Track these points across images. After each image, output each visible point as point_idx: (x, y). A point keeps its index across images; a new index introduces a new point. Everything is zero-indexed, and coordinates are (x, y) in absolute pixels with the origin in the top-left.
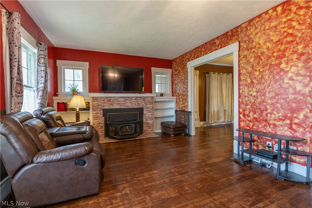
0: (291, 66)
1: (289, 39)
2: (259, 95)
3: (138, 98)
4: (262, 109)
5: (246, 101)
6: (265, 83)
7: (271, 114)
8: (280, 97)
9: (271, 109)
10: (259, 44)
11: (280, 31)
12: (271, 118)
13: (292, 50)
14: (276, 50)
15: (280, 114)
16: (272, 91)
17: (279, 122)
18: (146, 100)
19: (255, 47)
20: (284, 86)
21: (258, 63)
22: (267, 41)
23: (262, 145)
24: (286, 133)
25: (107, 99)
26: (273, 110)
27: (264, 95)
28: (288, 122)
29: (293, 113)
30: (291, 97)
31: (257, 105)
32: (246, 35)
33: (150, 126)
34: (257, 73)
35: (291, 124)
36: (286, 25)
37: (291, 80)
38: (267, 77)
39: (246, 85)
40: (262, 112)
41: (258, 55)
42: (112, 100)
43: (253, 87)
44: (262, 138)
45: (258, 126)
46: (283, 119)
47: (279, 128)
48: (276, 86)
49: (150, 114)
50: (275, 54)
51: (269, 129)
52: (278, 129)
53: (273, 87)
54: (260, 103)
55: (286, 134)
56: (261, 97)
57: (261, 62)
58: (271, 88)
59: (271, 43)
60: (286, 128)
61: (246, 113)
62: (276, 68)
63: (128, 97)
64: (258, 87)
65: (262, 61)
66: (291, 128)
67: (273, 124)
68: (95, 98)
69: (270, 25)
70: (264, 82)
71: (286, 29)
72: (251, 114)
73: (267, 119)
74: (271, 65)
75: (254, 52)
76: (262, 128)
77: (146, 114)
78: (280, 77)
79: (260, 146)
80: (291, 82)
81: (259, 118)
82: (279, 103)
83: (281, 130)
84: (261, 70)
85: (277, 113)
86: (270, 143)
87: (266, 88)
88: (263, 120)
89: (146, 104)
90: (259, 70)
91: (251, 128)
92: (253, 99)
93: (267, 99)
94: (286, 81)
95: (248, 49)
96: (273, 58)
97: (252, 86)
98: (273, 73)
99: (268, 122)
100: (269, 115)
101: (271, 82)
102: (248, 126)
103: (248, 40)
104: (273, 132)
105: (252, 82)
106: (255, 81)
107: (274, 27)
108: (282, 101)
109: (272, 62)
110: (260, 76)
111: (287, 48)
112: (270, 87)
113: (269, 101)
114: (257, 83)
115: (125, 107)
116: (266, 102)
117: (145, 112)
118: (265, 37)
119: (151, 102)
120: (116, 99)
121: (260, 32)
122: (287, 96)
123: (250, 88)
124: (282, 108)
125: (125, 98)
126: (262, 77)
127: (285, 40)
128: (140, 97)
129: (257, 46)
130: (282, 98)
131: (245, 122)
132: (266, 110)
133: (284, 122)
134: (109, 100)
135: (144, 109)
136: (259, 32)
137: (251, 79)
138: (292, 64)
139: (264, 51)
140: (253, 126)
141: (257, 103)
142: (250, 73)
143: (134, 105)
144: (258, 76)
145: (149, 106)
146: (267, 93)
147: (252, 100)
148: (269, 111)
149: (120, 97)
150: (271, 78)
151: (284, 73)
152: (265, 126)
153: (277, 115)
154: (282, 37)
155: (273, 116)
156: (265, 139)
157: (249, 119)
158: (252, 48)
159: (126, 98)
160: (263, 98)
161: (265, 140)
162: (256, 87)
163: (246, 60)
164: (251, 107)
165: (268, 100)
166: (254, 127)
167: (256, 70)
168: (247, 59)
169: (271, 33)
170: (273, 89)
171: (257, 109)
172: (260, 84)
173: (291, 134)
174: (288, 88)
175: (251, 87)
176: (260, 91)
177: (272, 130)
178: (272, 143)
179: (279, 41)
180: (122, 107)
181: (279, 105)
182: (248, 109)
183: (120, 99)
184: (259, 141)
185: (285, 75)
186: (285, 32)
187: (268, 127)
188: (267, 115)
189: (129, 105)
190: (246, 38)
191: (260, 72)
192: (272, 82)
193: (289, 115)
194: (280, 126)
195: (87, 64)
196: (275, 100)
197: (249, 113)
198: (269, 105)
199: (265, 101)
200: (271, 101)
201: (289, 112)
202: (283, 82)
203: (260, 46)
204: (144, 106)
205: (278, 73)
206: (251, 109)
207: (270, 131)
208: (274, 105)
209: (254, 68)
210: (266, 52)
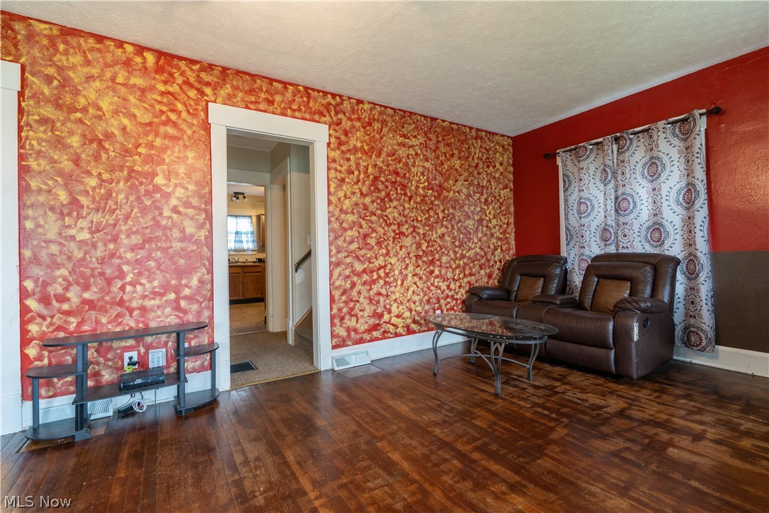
0: (176, 185)
1: (171, 130)
2: (99, 239)
4: (107, 276)
5: (53, 255)
6: (116, 209)
7: (133, 284)
8: (154, 246)
9: (134, 274)
10: (100, 109)
11: (152, 106)
12: (135, 295)
13: (176, 154)
14: (145, 141)
15: (156, 283)
16: (137, 232)
17: (154, 299)
19: (84, 110)
20: (164, 222)
21: (97, 157)
22: (122, 112)
23: (110, 367)
24: (168, 320)
26: (140, 274)
27: (115, 239)
28: (172, 296)
29: (180, 278)
30: (177, 245)
31: (92, 266)
32: (51, 60)
34: (93, 182)
35: (177, 300)
36: (165, 100)
37: (176, 213)
38: (121, 196)
39: (52, 209)
40: (109, 282)
41: (96, 135)
43: (79, 216)
44: (110, 349)
45: (98, 322)
46: (162, 291)
47: (153, 314)
48: (146, 221)
50: (142, 150)
51: (130, 322)
52: (151, 317)
53: (139, 223)
54: (102, 261)
55: (169, 322)
56: (105, 245)
57: (104, 156)
58: (133, 225)
59: (130, 120)
60: (168, 310)
61: (52, 293)
62: (144, 181)
64: (96, 218)
65: (108, 153)
66: (177, 308)
67: (139, 308)
69: (128, 78)
70: (114, 207)
71: (164, 109)
72: (74, 295)
73: (125, 297)
74: (131, 170)
75: (80, 121)
76: (108, 323)
78: (153, 202)
79: (103, 372)
80: (175, 216)
81: (99, 300)
82: (153, 258)
83: (159, 317)
84: (106, 176)
85: (150, 282)
86: (134, 355)
87: (121, 222)
88: (113, 303)
90: (100, 174)
91: (71, 333)
92: (80, 249)
93: (122, 250)
94: (167, 213)
95: (58, 106)
96: (137, 157)
97: (75, 214)
98: (138, 191)
99: (127, 304)
100: (128, 288)
101: (132, 211)
102: (59, 328)
103: (59, 78)
104: (141, 325)
105: (74, 202)
106: (84, 200)
107: (139, 88)
108: (159, 253)
109: (135, 164)
110: (103, 191)
111: (167, 147)
112: (130, 222)
113: (129, 255)
114: (92, 206)
116: (120, 257)
118: (116, 98)
121: (100, 77)
122: (169, 245)
123: (67, 218)
124: (159, 269)
126: (109, 195)
127: (162, 129)
129: (91, 111)
130: (158, 249)
131: (49, 320)
132: (122, 275)
133: (165, 298)
136: (97, 77)
137: (70, 193)
138: (177, 182)
139: (113, 133)
140: (80, 324)
141: (94, 260)
142: (68, 178)
144: (94, 189)
146: (123, 236)
147: (76, 252)
148: (128, 279)
150: (132, 202)
151: (161, 196)
152: (118, 315)
153: (148, 286)
154: (156, 120)
155: (139, 288)
156: (119, 348)
157: (65, 307)
158: (72, 109)
160: (111, 246)
161: (119, 351)
162: (89, 217)
163: (49, 133)
164: (72, 272)
165: (125, 252)
166: (86, 328)
167: (89, 173)
168: (57, 133)
169: (131, 98)
170: (137, 227)
171: (92, 275)
172: (103, 212)
173: (177, 321)
174: (170, 229)
175: (69, 214)
176: (103, 229)
177: (137, 322)
178: (139, 351)
179: (150, 124)
181: (152, 264)
182: (60, 280)
184: (101, 360)
185: (163, 201)
186: (162, 112)
187: (128, 317)
188: (123, 288)
190: (51, 71)
191: (103, 181)
192: (135, 210)
193: (173, 282)
194: (156, 309)
196: (142, 253)
197: (66, 289)
198: (128, 263)
199: (118, 254)
200: (133, 254)
201: (174, 276)
202: (161, 214)
203: (101, 113)
205: (147, 193)
206: (70, 279)
207: (132, 324)
208: (140, 264)
209: (83, 164)
210: (120, 138)
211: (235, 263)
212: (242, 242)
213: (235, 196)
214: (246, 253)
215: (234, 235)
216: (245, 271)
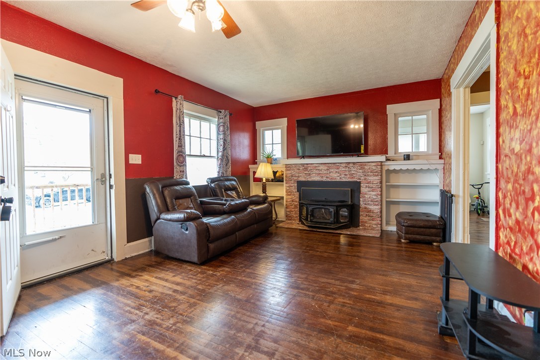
2: (523, 149)
3: (351, 165)
18: (366, 167)
25: (303, 166)
33: (373, 216)
34: (521, 83)
39: (507, 123)
40: (527, 202)
41: (523, 25)
42: (309, 168)
43: (516, 127)
49: (374, 193)
57: (526, 45)
63: (334, 163)
64: (522, 125)
65: (528, 41)
70: (531, 107)
77: (366, 194)
84: (527, 71)
87: (534, 126)
89: (365, 176)
90: (524, 71)
97: (515, 124)
105: (515, 112)
106: (518, 107)
110: (526, 90)
114: (521, 112)
115: (329, 180)
117: (363, 190)
119: (376, 172)
120: (316, 167)
123: (512, 131)
125: (328, 165)
126: (528, 94)
128: (354, 163)
132: (533, 196)
134: (306, 169)
135: (362, 185)
139: (531, 10)
142: (512, 86)
143: (343, 176)
144: (522, 90)
145: (371, 178)
148: (536, 203)
149: (322, 163)
159: (330, 165)
163: (507, 48)
167: (520, 74)
168: (509, 44)
172: (526, 116)
175: (513, 126)
176: (525, 137)
180: (324, 179)
183: (322, 167)
189: (335, 176)
195: (284, 121)
198: (536, 181)
204: (362, 178)
209: (518, 67)
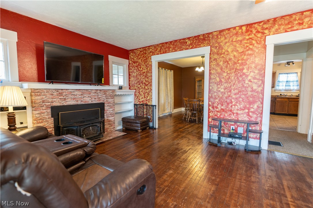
0: (251, 72)
1: (250, 52)
2: (226, 91)
3: (99, 91)
4: (228, 102)
5: (215, 96)
6: (231, 82)
7: (235, 105)
8: (242, 93)
9: (235, 102)
10: (228, 51)
11: (244, 45)
12: (235, 109)
13: (251, 60)
14: (241, 58)
15: (242, 106)
16: (237, 89)
17: (241, 111)
18: (107, 93)
19: (224, 53)
20: (245, 85)
21: (227, 67)
22: (234, 51)
23: (227, 129)
24: (245, 118)
25: (58, 91)
26: (237, 102)
27: (230, 91)
28: (247, 111)
29: (250, 105)
30: (250, 93)
31: (224, 99)
32: (217, 42)
33: (111, 124)
34: (225, 74)
35: (248, 112)
36: (248, 42)
37: (250, 82)
38: (233, 78)
39: (215, 83)
40: (228, 104)
41: (227, 60)
42: (64, 94)
43: (222, 85)
44: (227, 124)
45: (225, 115)
46: (244, 109)
47: (240, 116)
48: (240, 85)
49: (111, 109)
50: (240, 62)
51: (233, 117)
52: (239, 117)
53: (238, 86)
54: (226, 98)
55: (245, 119)
56: (228, 93)
57: (228, 66)
58: (236, 87)
59: (236, 52)
60: (245, 115)
61: (215, 106)
62: (240, 72)
63: (87, 90)
64: (226, 85)
65: (229, 65)
66: (248, 115)
67: (236, 113)
68: (37, 91)
69: (237, 39)
70: (231, 81)
71: (248, 45)
72: (219, 106)
73: (232, 109)
74: (236, 69)
75: (223, 57)
76: (227, 116)
77: (107, 110)
78: (242, 79)
79: (225, 130)
80: (250, 83)
81: (225, 109)
82: (241, 97)
83: (242, 117)
84: (229, 72)
85: (240, 105)
86: (234, 127)
87: (232, 86)
88: (229, 111)
89: (107, 99)
90: (227, 72)
91: (218, 117)
92: (221, 94)
93: (232, 95)
94: (247, 82)
95: (218, 54)
96: (238, 64)
97: (221, 84)
98: (238, 76)
99: (233, 111)
100: (233, 107)
101: (236, 82)
102: (216, 115)
103: (218, 46)
104: (236, 119)
105: (221, 81)
106: (223, 80)
107: (240, 41)
108: (243, 96)
109: (237, 67)
110: (228, 77)
111: (248, 58)
112: (235, 86)
113: (234, 96)
114: (225, 82)
115: (83, 103)
116: (231, 97)
117: (106, 108)
118: (233, 47)
119: (112, 96)
120: (71, 92)
121: (229, 42)
122: (247, 93)
123: (219, 86)
124: (243, 101)
125: (82, 91)
126: (229, 78)
127: (247, 53)
128: (100, 90)
129: (226, 53)
130: (243, 94)
131: (214, 113)
132: (232, 102)
133: (244, 111)
134: (61, 94)
135: (105, 105)
136: (228, 42)
137: (220, 78)
138: (251, 70)
139: (231, 58)
140: (220, 115)
141: (224, 97)
142: (219, 74)
143: (93, 99)
144: (225, 76)
145: (110, 100)
146: (232, 90)
147: (220, 95)
148: (233, 104)
149: (76, 90)
150: (236, 79)
151: (245, 76)
152: (230, 114)
153: (239, 106)
154: (245, 50)
155: (236, 107)
156: (230, 124)
157: (217, 110)
158: (221, 54)
159: (84, 91)
160: (229, 93)
161: (229, 125)
162: (224, 85)
163: (216, 63)
164: (219, 100)
165: (233, 95)
166: (222, 116)
167: (224, 72)
168: (217, 62)
169: (237, 45)
170: (237, 87)
171: (224, 102)
172: (228, 83)
173: (248, 119)
174: (248, 87)
175: (219, 84)
176: (227, 88)
177: (235, 117)
178: (235, 126)
179: (243, 52)
180: (79, 103)
181: (241, 99)
182: (216, 102)
183: (76, 93)
184: (225, 126)
185: (246, 78)
186: (247, 46)
187: (232, 115)
188: (231, 106)
189: (88, 100)
190: (217, 45)
191: (228, 74)
192: (237, 82)
193: (247, 106)
194: (241, 114)
196: (238, 96)
197: (218, 105)
198: (233, 99)
199: (231, 96)
200: (235, 96)
201: (248, 104)
202: (245, 82)
203: (228, 53)
204: (105, 100)
205: (241, 76)
206: (219, 102)
207: (234, 118)
208: (237, 99)
209: (223, 70)
210: (233, 59)
211: (284, 96)
212: (290, 86)
213: (287, 64)
214: (292, 91)
215: (285, 83)
216: (290, 100)
